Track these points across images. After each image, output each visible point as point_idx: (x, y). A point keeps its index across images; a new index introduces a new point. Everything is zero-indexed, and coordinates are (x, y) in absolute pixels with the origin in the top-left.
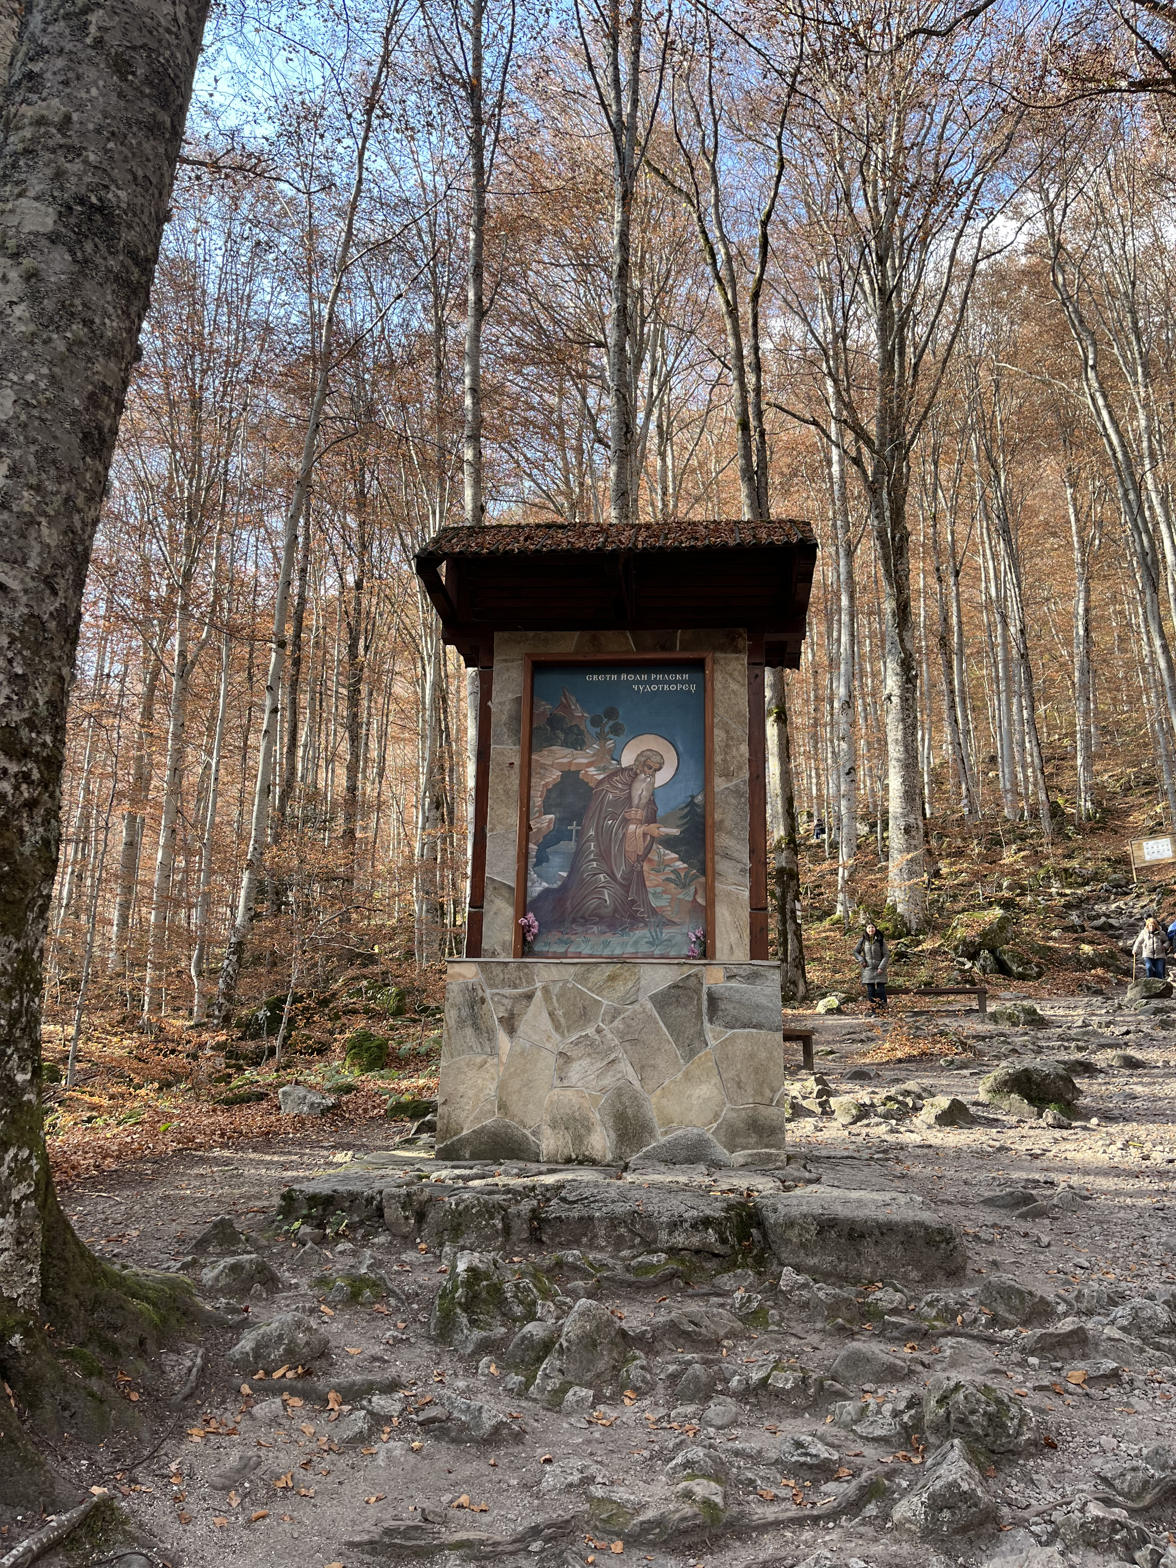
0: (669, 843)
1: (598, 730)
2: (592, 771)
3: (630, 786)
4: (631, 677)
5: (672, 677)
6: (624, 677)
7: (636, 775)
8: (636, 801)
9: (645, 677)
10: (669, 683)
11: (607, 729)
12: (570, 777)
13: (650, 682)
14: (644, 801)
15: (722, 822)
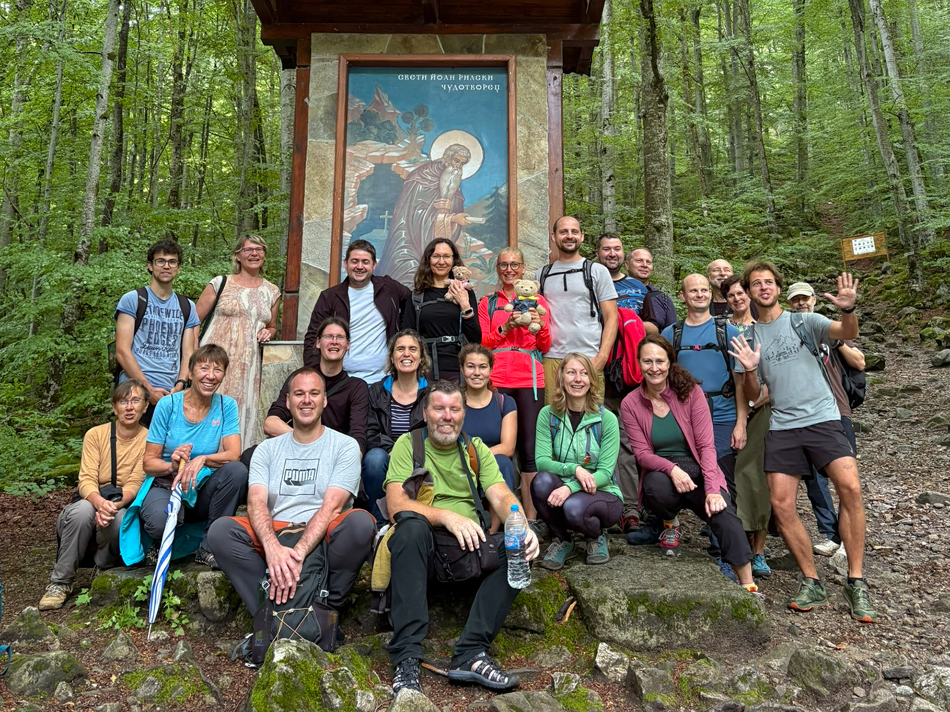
0: (475, 231)
1: (409, 126)
2: (403, 163)
3: (439, 178)
4: (440, 77)
5: (477, 77)
6: (433, 76)
7: (445, 167)
8: (444, 191)
9: (452, 77)
10: (475, 83)
11: (417, 125)
12: (383, 171)
13: (457, 82)
14: (451, 192)
15: (524, 211)
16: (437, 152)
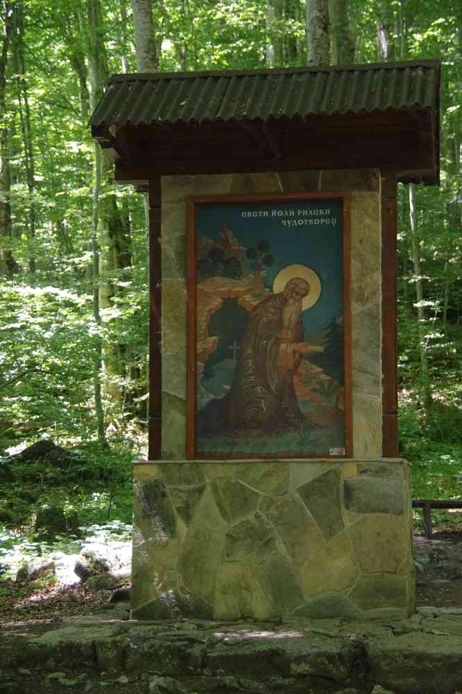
0: (315, 358)
1: (253, 261)
2: (248, 298)
3: (281, 310)
4: (280, 213)
5: (315, 212)
6: (274, 213)
7: (286, 300)
8: (286, 323)
9: (292, 213)
10: (314, 217)
11: (260, 260)
12: (231, 304)
13: (296, 217)
14: (293, 324)
15: (357, 340)
16: (279, 285)
